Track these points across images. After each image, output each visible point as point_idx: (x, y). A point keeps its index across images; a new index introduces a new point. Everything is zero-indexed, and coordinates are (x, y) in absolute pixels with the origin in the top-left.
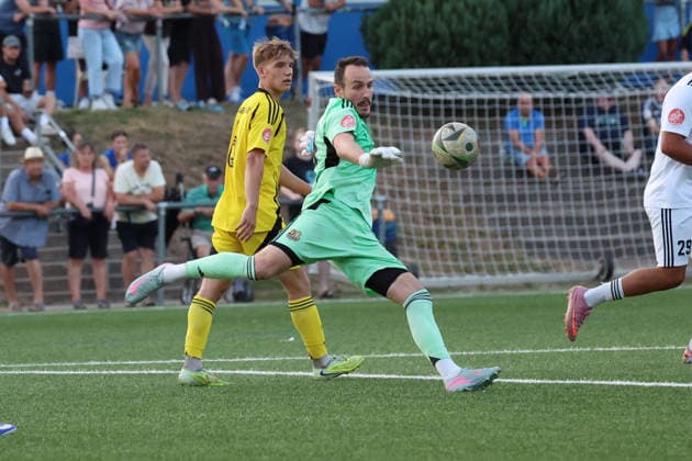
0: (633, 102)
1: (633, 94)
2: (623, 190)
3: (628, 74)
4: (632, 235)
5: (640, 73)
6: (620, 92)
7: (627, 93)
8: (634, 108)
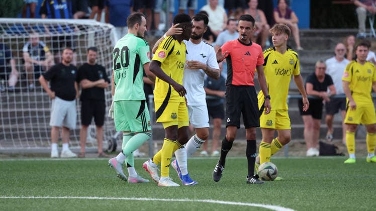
0: (14, 42)
1: (14, 37)
2: (6, 98)
3: (11, 25)
4: (10, 126)
5: (18, 24)
6: (5, 36)
7: (10, 37)
8: (14, 46)
